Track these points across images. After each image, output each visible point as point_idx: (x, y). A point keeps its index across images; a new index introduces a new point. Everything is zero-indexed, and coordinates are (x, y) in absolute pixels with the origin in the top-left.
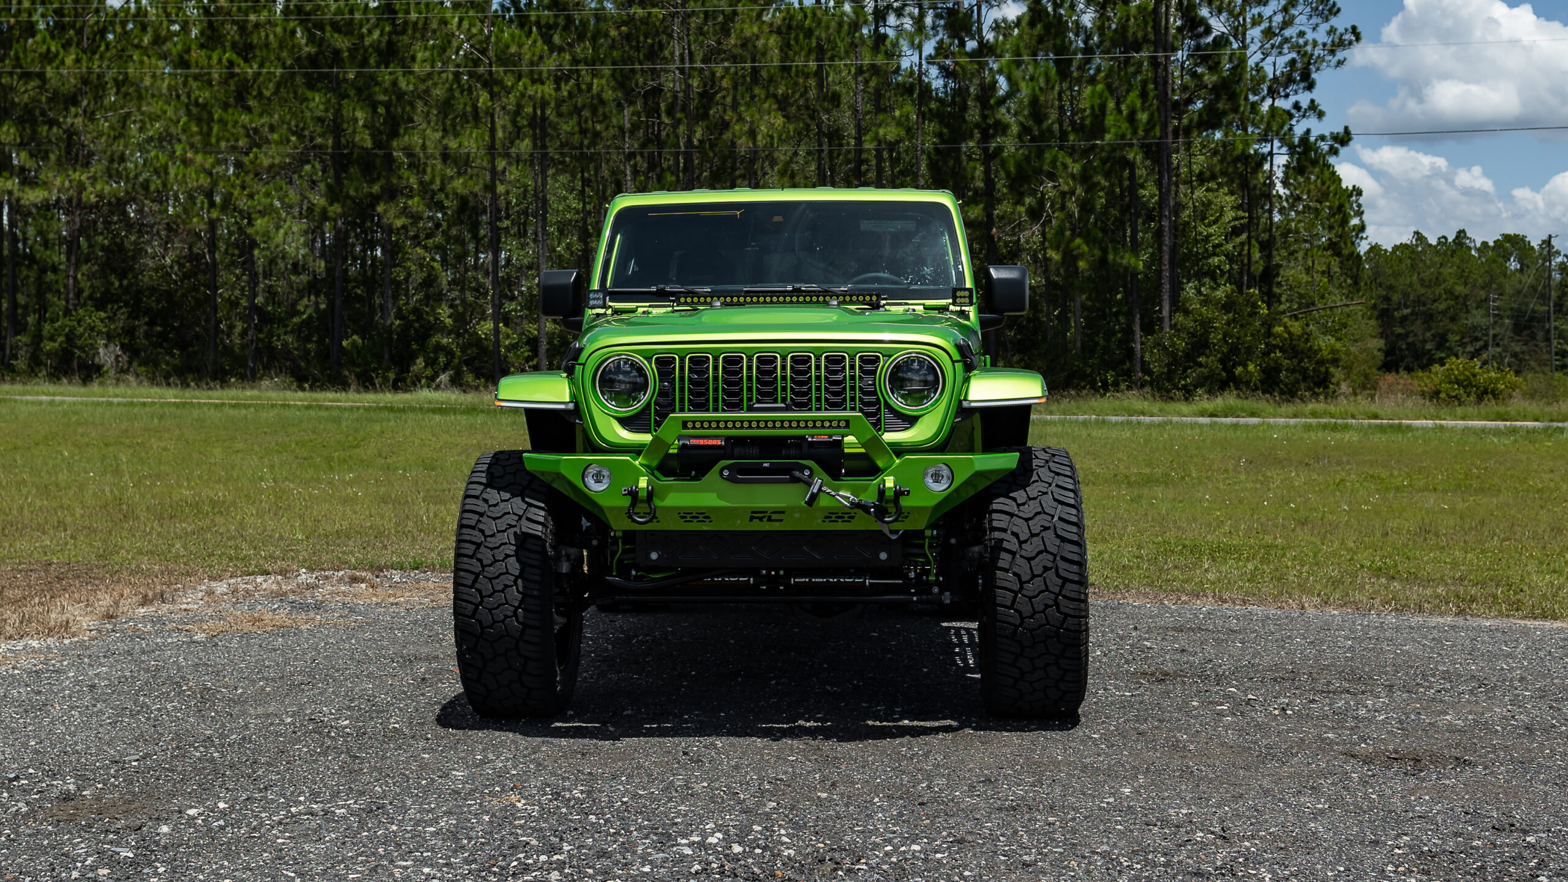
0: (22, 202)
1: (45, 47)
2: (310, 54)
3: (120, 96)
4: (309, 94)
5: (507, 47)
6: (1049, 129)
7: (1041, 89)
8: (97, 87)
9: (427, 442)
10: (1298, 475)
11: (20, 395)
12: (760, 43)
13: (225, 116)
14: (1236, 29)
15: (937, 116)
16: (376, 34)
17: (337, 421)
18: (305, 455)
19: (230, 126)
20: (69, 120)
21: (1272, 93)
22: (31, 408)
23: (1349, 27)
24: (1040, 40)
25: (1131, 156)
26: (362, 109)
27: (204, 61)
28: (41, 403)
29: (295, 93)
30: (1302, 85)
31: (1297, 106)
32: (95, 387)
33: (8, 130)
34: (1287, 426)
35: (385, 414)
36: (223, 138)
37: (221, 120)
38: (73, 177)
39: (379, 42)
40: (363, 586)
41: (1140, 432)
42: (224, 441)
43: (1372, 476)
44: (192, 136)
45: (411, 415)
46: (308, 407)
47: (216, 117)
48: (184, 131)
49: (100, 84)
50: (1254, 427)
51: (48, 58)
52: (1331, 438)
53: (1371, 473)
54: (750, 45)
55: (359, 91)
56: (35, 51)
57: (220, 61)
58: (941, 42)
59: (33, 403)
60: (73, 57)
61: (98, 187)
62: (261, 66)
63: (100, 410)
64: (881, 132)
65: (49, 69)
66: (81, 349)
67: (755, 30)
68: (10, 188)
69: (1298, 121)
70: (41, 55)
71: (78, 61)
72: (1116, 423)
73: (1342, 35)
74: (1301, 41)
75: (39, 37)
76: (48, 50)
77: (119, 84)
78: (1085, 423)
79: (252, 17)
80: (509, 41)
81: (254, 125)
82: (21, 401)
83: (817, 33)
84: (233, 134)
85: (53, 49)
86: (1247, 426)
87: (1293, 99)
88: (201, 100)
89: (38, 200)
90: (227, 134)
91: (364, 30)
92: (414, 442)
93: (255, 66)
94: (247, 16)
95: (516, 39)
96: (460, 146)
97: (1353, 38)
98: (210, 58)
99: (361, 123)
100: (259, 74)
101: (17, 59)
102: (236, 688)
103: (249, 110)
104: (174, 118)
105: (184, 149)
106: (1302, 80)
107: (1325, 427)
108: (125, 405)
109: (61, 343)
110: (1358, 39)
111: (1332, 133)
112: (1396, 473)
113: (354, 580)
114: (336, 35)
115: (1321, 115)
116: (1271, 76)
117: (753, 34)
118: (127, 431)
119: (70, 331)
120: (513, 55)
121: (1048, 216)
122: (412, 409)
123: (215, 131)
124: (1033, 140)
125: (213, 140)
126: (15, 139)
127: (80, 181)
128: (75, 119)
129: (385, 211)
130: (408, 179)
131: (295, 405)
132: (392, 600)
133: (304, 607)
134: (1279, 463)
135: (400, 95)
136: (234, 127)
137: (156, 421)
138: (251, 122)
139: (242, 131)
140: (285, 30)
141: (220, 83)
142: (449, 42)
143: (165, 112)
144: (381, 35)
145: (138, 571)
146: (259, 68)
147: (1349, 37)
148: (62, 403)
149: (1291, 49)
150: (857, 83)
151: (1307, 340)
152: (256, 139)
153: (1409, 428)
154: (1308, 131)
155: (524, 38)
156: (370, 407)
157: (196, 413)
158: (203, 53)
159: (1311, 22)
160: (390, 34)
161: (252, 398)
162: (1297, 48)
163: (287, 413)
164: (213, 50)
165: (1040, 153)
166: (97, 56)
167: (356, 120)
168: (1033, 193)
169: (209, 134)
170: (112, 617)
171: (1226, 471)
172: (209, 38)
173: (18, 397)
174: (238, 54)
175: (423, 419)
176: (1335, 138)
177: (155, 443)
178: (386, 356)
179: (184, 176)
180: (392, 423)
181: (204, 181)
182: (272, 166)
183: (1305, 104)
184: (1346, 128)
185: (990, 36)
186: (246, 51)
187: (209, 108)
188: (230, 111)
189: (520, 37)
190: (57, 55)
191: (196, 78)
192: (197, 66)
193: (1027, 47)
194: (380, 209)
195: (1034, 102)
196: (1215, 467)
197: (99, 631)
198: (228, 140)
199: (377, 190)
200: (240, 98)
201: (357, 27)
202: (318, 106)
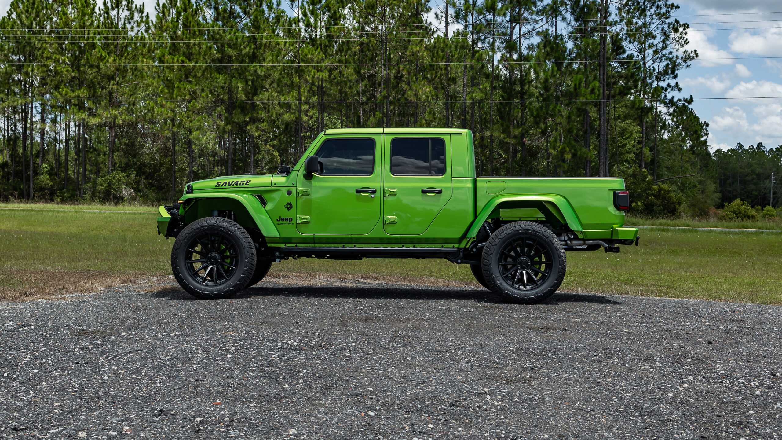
0: (89, 124)
2: (218, 57)
3: (134, 76)
4: (217, 76)
5: (307, 55)
6: (551, 95)
8: (123, 72)
11: (86, 209)
12: (420, 54)
13: (180, 85)
14: (641, 50)
15: (501, 88)
16: (247, 50)
19: (182, 89)
20: (110, 87)
21: (658, 79)
22: (91, 215)
23: (693, 50)
24: (548, 54)
25: (588, 108)
26: (241, 82)
27: (171, 61)
28: (95, 213)
29: (211, 75)
30: (672, 76)
31: (669, 85)
32: (120, 206)
36: (179, 95)
37: (178, 87)
38: (112, 112)
39: (249, 52)
44: (165, 94)
47: (176, 86)
48: (162, 92)
49: (125, 71)
51: (101, 59)
52: (659, 234)
54: (416, 55)
55: (240, 74)
56: (95, 56)
57: (178, 60)
58: (502, 54)
59: (92, 213)
60: (113, 58)
61: (123, 117)
62: (196, 63)
63: (120, 216)
64: (474, 95)
65: (101, 64)
66: (115, 190)
67: (418, 48)
69: (669, 92)
70: (98, 57)
71: (115, 60)
73: (690, 54)
74: (671, 56)
75: (97, 49)
76: (101, 55)
77: (133, 71)
79: (192, 41)
80: (308, 52)
81: (192, 89)
82: (87, 212)
83: (446, 50)
84: (183, 94)
85: (104, 55)
87: (667, 82)
88: (169, 78)
89: (96, 123)
90: (181, 94)
91: (242, 47)
93: (194, 63)
94: (190, 40)
96: (284, 99)
97: (695, 56)
98: (173, 59)
99: (240, 89)
100: (195, 66)
101: (88, 59)
103: (190, 82)
104: (157, 86)
105: (161, 100)
106: (671, 74)
107: (659, 230)
108: (132, 214)
109: (106, 187)
110: (697, 55)
111: (684, 98)
114: (230, 49)
115: (680, 89)
116: (657, 71)
117: (417, 51)
119: (110, 181)
120: (309, 59)
121: (549, 134)
123: (175, 92)
124: (544, 100)
125: (175, 96)
126: (86, 95)
127: (115, 114)
128: (113, 86)
129: (251, 129)
130: (262, 114)
135: (258, 76)
136: (184, 90)
139: (187, 92)
140: (207, 47)
141: (177, 70)
142: (280, 53)
143: (153, 83)
144: (250, 49)
147: (692, 55)
148: (105, 213)
149: (666, 59)
150: (464, 73)
151: (668, 193)
152: (194, 95)
154: (674, 97)
155: (314, 51)
158: (170, 57)
159: (676, 47)
160: (254, 49)
162: (669, 59)
164: (175, 56)
165: (547, 106)
166: (123, 58)
167: (238, 87)
168: (544, 123)
169: (172, 93)
170: (110, 287)
172: (173, 50)
174: (186, 57)
176: (686, 100)
179: (161, 112)
181: (171, 114)
182: (201, 108)
183: (672, 85)
184: (691, 96)
185: (525, 52)
186: (189, 56)
187: (173, 81)
188: (182, 83)
189: (312, 51)
190: (105, 57)
191: (167, 68)
192: (168, 62)
193: (543, 56)
194: (249, 127)
195: (545, 82)
197: (104, 291)
198: (181, 96)
199: (247, 119)
200: (187, 77)
201: (239, 46)
202: (221, 81)
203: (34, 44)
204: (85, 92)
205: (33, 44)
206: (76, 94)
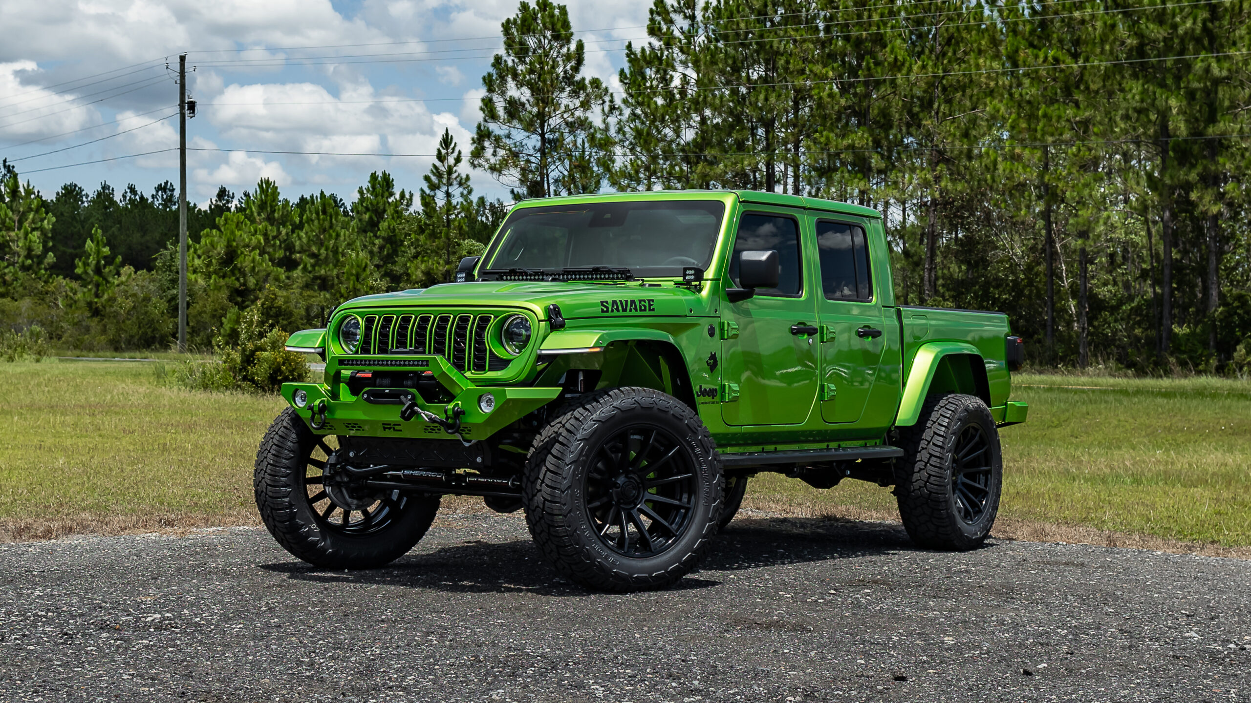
1: (892, 57)
2: (1132, 45)
3: (966, 97)
8: (945, 90)
13: (1050, 111)
16: (1189, 24)
19: (1055, 119)
20: (926, 121)
26: (1176, 97)
27: (1030, 61)
29: (1120, 84)
33: (863, 135)
36: (1048, 133)
37: (1045, 115)
39: (1193, 30)
44: (1019, 132)
47: (1041, 112)
48: (1012, 127)
51: (896, 66)
56: (884, 61)
57: (1046, 58)
60: (919, 63)
62: (1087, 60)
65: (899, 76)
70: (890, 64)
75: (887, 48)
76: (896, 59)
79: (1077, 14)
81: (1078, 119)
84: (1058, 129)
85: (900, 58)
88: (1028, 97)
90: (1051, 129)
91: (1178, 19)
93: (1081, 61)
94: (1071, 13)
98: (1037, 56)
99: (1175, 111)
100: (1085, 68)
103: (1075, 103)
104: (1005, 115)
105: (1012, 145)
114: (1151, 26)
123: (1040, 126)
125: (1039, 135)
126: (868, 143)
129: (1201, 198)
130: (1224, 165)
135: (1215, 81)
136: (1058, 122)
138: (1076, 116)
139: (1067, 125)
141: (1045, 80)
143: (996, 111)
144: (1194, 23)
146: (1084, 62)
152: (1080, 132)
158: (1030, 52)
164: (1040, 49)
167: (1170, 108)
169: (1035, 130)
172: (1038, 37)
174: (1064, 51)
178: (1212, 343)
179: (1011, 171)
181: (1032, 174)
187: (1036, 103)
188: (1055, 106)
191: (1026, 75)
192: (1024, 65)
198: (1053, 135)
199: (1193, 176)
200: (1068, 92)
201: (1170, 17)
202: (1133, 97)
203: (771, 47)
204: (866, 135)
205: (768, 47)
206: (850, 141)
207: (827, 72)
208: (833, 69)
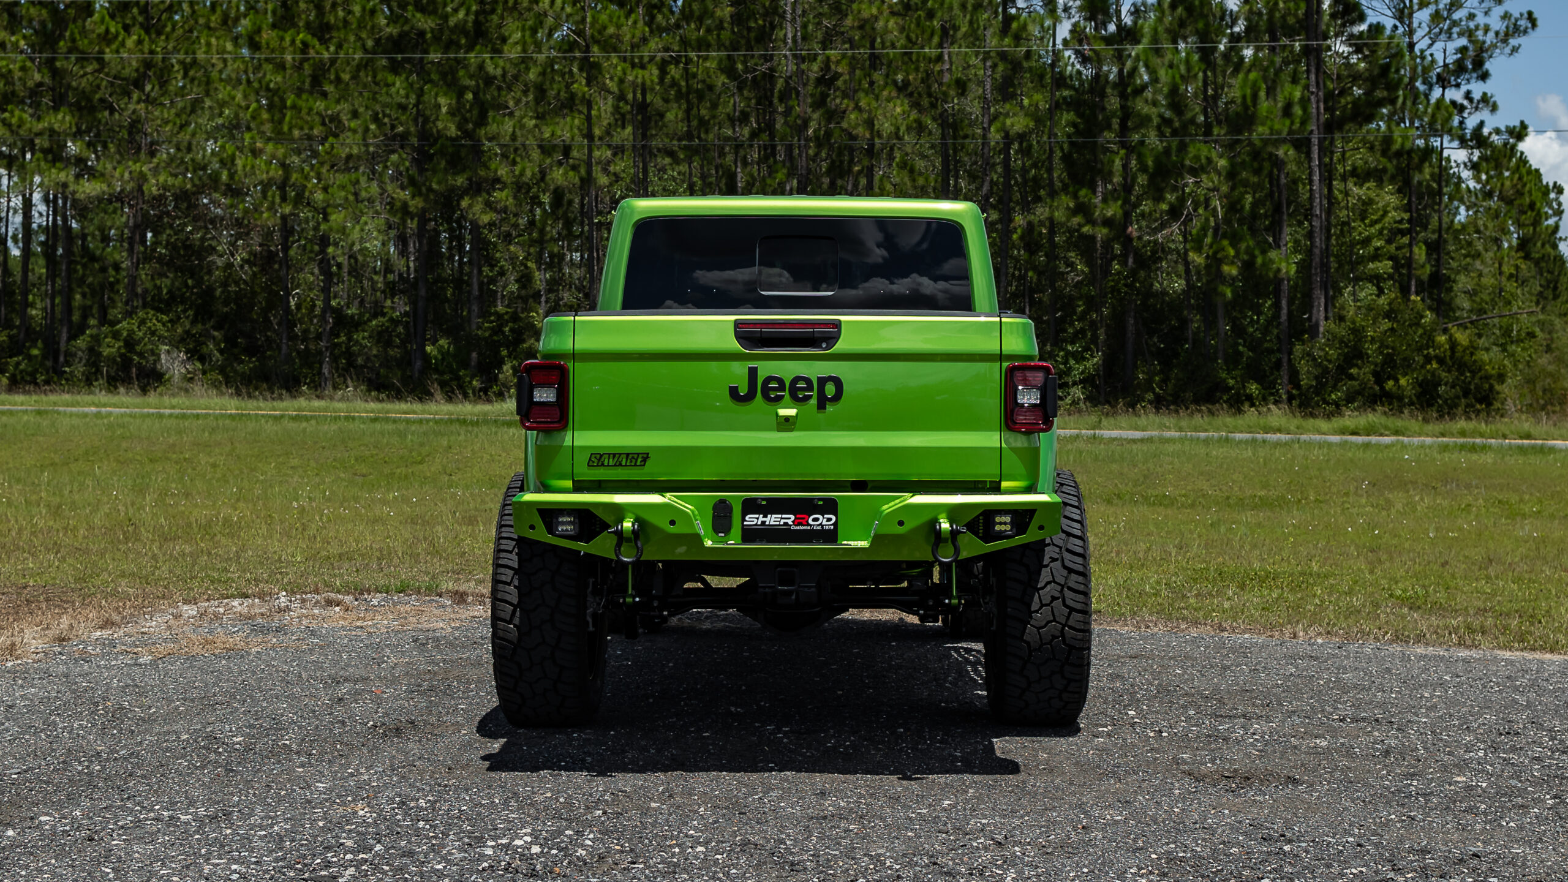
0: (77, 196)
1: (103, 28)
2: (391, 35)
3: (187, 80)
4: (390, 78)
5: (605, 28)
6: (1192, 121)
7: (1182, 77)
8: (161, 70)
9: (497, 458)
10: (1422, 499)
11: (64, 406)
12: (880, 24)
13: (300, 103)
14: (1402, 11)
15: (1071, 105)
16: (461, 15)
17: (402, 435)
18: (364, 471)
19: (304, 111)
20: (131, 107)
21: (1443, 82)
22: (75, 421)
23: (1525, 11)
24: (1182, 24)
25: (1280, 153)
26: (445, 94)
27: (274, 44)
28: (86, 415)
29: (374, 77)
30: (1475, 75)
31: (1468, 96)
32: (152, 398)
33: (64, 117)
34: (1422, 446)
35: (456, 427)
36: (296, 126)
37: (294, 107)
38: (133, 168)
39: (466, 21)
40: (337, 609)
41: (1262, 452)
42: (279, 456)
43: (1500, 502)
44: (262, 123)
45: (485, 429)
46: (375, 420)
47: (289, 103)
48: (254, 118)
49: (166, 67)
50: (1387, 446)
51: (107, 38)
52: (1463, 459)
53: (1500, 497)
54: (868, 27)
55: (444, 75)
56: (93, 31)
57: (293, 42)
58: (1075, 25)
59: (78, 415)
60: (135, 37)
61: (162, 179)
62: (339, 48)
63: (148, 421)
64: (1008, 122)
65: (107, 51)
66: (141, 355)
67: (874, 11)
68: (63, 180)
69: (1470, 114)
70: (99, 35)
71: (140, 42)
72: (1240, 442)
73: (1517, 20)
74: (1472, 25)
75: (96, 16)
76: (107, 31)
77: (186, 68)
78: (1207, 441)
80: (607, 21)
81: (329, 112)
82: (65, 413)
83: (939, 14)
84: (307, 122)
85: (113, 30)
86: (1378, 445)
87: (1464, 88)
88: (272, 85)
89: (93, 193)
90: (300, 122)
91: (449, 9)
92: (482, 458)
93: (332, 49)
95: (615, 20)
96: (553, 135)
97: (1530, 25)
98: (282, 39)
99: (444, 110)
100: (337, 57)
101: (73, 40)
102: (150, 708)
103: (325, 95)
104: (243, 104)
105: (252, 138)
106: (1474, 70)
107: (1462, 447)
108: (177, 417)
109: (119, 348)
110: (1534, 24)
111: (1507, 127)
112: (1527, 497)
113: (330, 603)
114: (418, 15)
115: (1494, 108)
116: (1441, 64)
117: (872, 15)
118: (174, 445)
119: (128, 335)
120: (611, 37)
121: (1189, 214)
122: (486, 422)
123: (287, 119)
124: (1175, 133)
125: (286, 128)
126: (70, 128)
127: (141, 171)
128: (134, 106)
129: (470, 206)
130: (495, 171)
131: (360, 417)
132: (359, 623)
133: (264, 630)
134: (1403, 485)
135: (489, 80)
137: (207, 434)
138: (326, 109)
139: (317, 119)
140: (364, 9)
141: (293, 66)
142: (541, 23)
143: (233, 98)
144: (467, 14)
145: (114, 594)
146: (337, 50)
147: (1523, 23)
148: (110, 414)
149: (1461, 34)
150: (985, 69)
151: (1472, 354)
152: (333, 126)
153: (1552, 450)
154: (1482, 124)
155: (623, 19)
156: (441, 420)
157: (251, 426)
158: (274, 34)
159: (1483, 5)
160: (477, 13)
161: (319, 409)
162: (1470, 34)
163: (351, 426)
164: (286, 31)
165: (1183, 147)
166: (163, 37)
167: (439, 107)
168: (1175, 189)
169: (281, 122)
170: (64, 640)
171: (1347, 494)
172: (283, 17)
173: (61, 409)
174: (314, 35)
175: (496, 433)
176: (1511, 131)
177: (203, 459)
179: (253, 167)
180: (462, 437)
181: (277, 173)
182: (349, 157)
183: (1477, 96)
184: (1522, 122)
185: (1128, 20)
186: (322, 31)
187: (281, 93)
188: (304, 96)
189: (619, 17)
190: (116, 36)
191: (269, 60)
192: (268, 47)
193: (1168, 31)
194: (464, 203)
195: (1174, 91)
196: (1334, 490)
197: (46, 654)
198: (301, 129)
199: (462, 182)
200: (316, 82)
202: (398, 92)
204: (68, 118)
206: (46, 124)
207: (18, 41)
208: (25, 37)
